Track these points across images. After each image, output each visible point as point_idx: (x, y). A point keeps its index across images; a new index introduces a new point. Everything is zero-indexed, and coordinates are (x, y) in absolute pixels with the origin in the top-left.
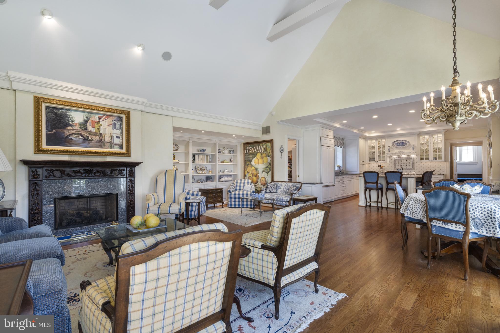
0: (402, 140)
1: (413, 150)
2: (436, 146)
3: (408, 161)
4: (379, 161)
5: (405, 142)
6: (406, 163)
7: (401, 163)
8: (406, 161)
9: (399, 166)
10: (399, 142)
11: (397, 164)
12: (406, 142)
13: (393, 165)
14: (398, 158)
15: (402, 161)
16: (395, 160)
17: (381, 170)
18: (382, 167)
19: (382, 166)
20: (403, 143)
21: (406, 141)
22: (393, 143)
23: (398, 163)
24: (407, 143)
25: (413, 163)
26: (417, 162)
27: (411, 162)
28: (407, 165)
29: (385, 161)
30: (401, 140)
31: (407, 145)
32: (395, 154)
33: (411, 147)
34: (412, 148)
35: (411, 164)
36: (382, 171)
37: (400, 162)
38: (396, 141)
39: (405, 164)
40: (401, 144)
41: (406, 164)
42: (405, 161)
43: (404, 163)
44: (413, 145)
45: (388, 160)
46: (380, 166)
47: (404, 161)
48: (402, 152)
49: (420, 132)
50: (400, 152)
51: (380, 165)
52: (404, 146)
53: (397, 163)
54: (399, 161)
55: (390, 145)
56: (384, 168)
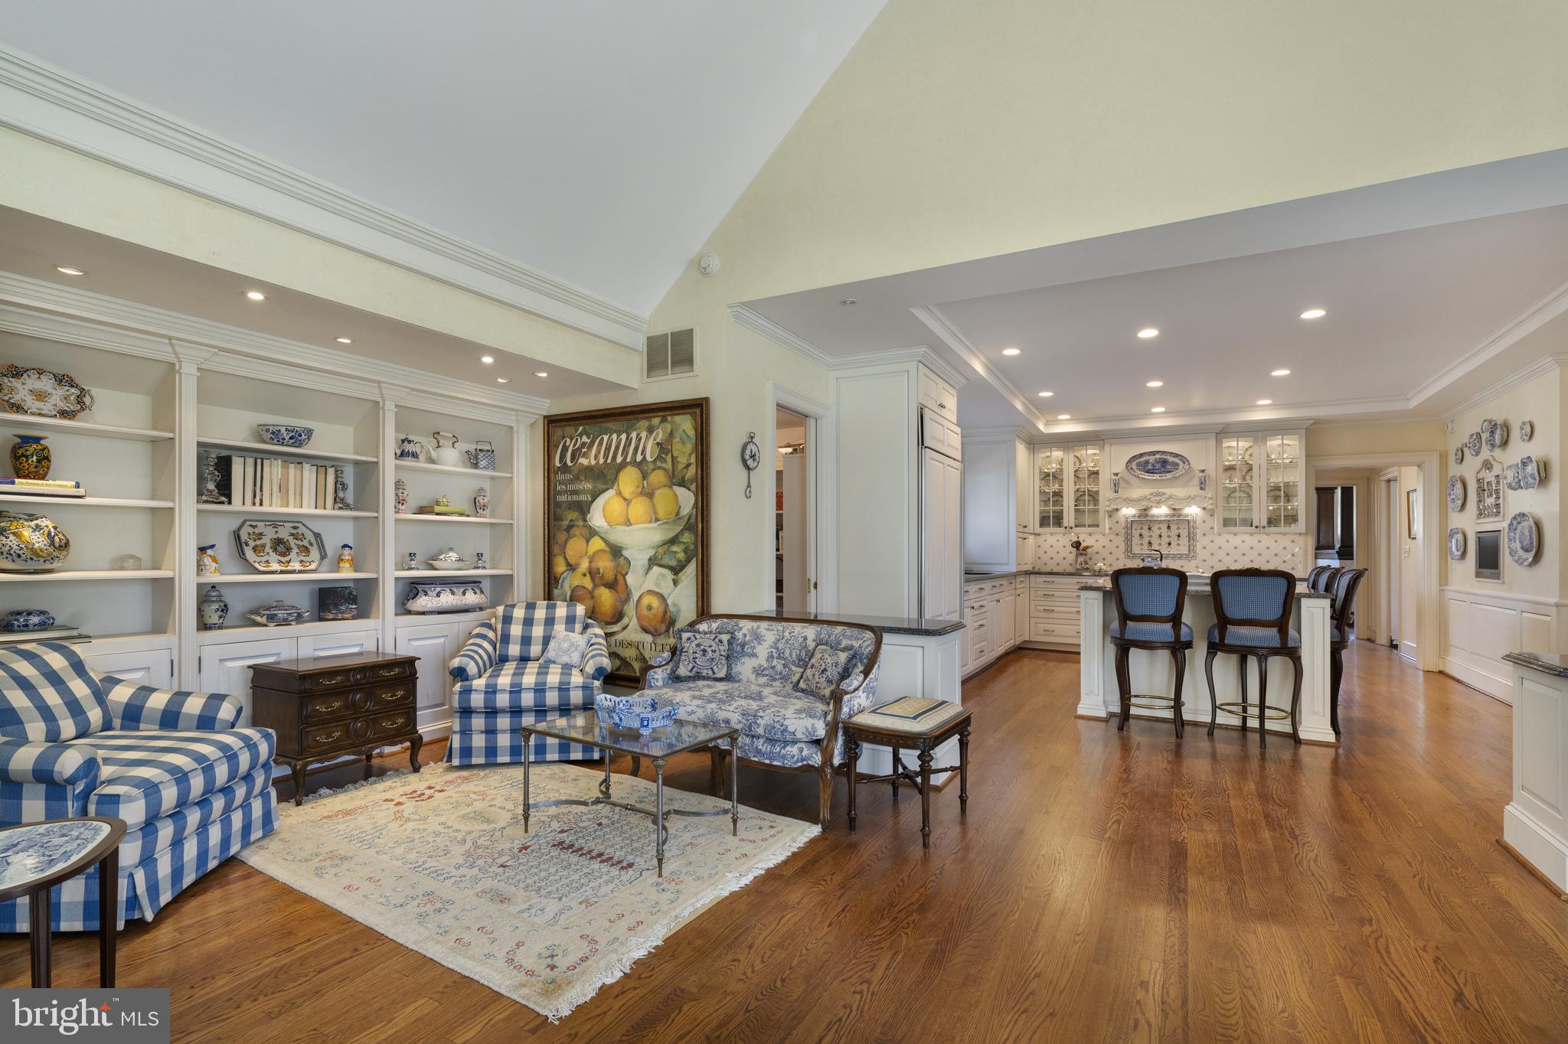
0: (1163, 453)
1: (1201, 489)
2: (1278, 478)
3: (1173, 527)
4: (1076, 526)
5: (1171, 459)
6: (1169, 536)
7: (1151, 536)
8: (1169, 527)
9: (1142, 544)
10: (1152, 459)
11: (1136, 540)
12: (1176, 460)
13: (1120, 541)
14: (1140, 516)
15: (1155, 528)
16: (1130, 525)
17: (1081, 559)
18: (1086, 548)
19: (1083, 545)
20: (1164, 462)
21: (1177, 455)
22: (1130, 461)
23: (1141, 535)
24: (1178, 465)
25: (1191, 537)
26: (1204, 535)
27: (1184, 533)
28: (1170, 544)
29: (1098, 526)
30: (1158, 452)
31: (1177, 473)
32: (1130, 502)
33: (1194, 476)
34: (1196, 481)
35: (1184, 540)
36: (1086, 563)
37: (1145, 532)
38: (1141, 455)
39: (1165, 540)
40: (1158, 466)
41: (1168, 540)
42: (1164, 527)
43: (1160, 536)
44: (1203, 471)
45: (1106, 524)
46: (1077, 545)
47: (1160, 528)
48: (1164, 494)
49: (1228, 425)
50: (1157, 494)
51: (1076, 539)
52: (1169, 476)
53: (1136, 534)
54: (1141, 529)
55: (1120, 467)
56: (1089, 550)
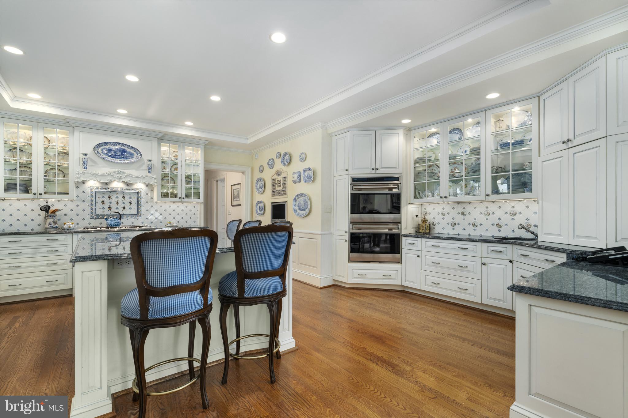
0: (123, 145)
1: (149, 172)
3: (127, 197)
4: (45, 193)
5: (128, 150)
6: (124, 203)
7: (110, 203)
8: (124, 197)
9: (103, 208)
10: (114, 148)
11: (99, 205)
12: (132, 151)
13: (86, 206)
14: (102, 188)
15: (114, 197)
16: (94, 195)
17: (50, 220)
18: (54, 212)
19: (52, 209)
20: (124, 151)
21: (132, 148)
22: (97, 147)
23: (103, 202)
24: (133, 154)
25: (138, 204)
26: (147, 202)
27: (134, 201)
28: (124, 208)
29: (68, 194)
30: (119, 144)
31: (133, 160)
32: (95, 176)
33: (144, 164)
34: (145, 167)
35: (134, 206)
36: (55, 223)
37: (106, 200)
38: (106, 144)
39: (121, 205)
40: (119, 153)
41: (123, 205)
42: (120, 197)
43: (118, 203)
44: (150, 161)
45: (73, 192)
46: (46, 209)
47: (117, 197)
48: (124, 173)
50: (119, 173)
51: (45, 204)
52: (127, 161)
53: (99, 201)
54: (103, 197)
55: (89, 150)
56: (57, 213)
